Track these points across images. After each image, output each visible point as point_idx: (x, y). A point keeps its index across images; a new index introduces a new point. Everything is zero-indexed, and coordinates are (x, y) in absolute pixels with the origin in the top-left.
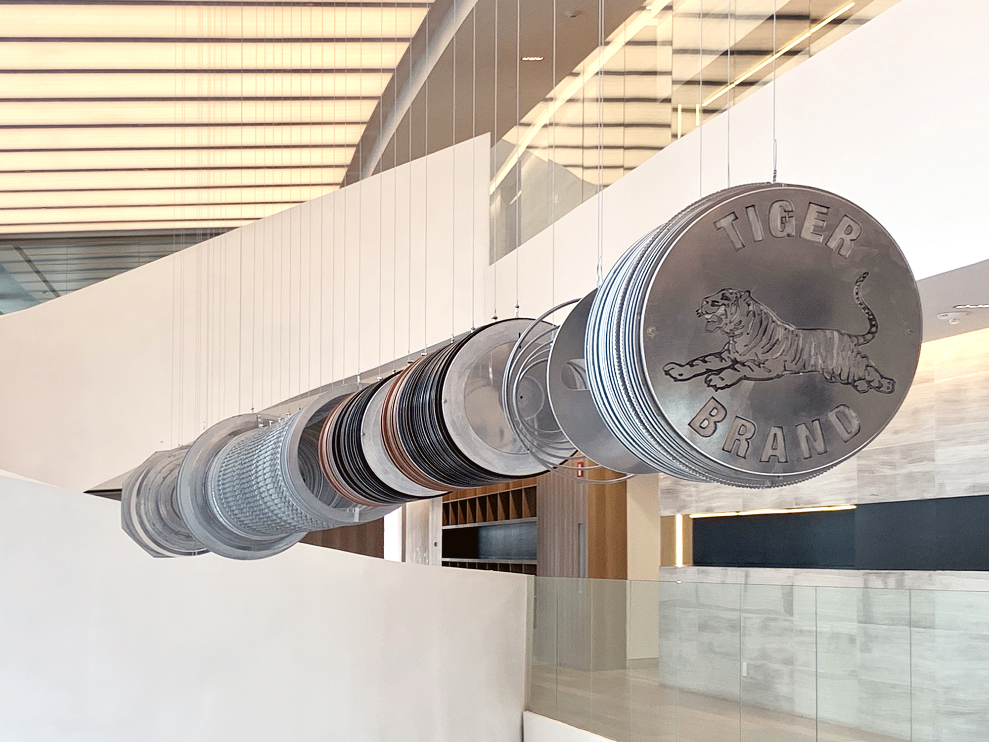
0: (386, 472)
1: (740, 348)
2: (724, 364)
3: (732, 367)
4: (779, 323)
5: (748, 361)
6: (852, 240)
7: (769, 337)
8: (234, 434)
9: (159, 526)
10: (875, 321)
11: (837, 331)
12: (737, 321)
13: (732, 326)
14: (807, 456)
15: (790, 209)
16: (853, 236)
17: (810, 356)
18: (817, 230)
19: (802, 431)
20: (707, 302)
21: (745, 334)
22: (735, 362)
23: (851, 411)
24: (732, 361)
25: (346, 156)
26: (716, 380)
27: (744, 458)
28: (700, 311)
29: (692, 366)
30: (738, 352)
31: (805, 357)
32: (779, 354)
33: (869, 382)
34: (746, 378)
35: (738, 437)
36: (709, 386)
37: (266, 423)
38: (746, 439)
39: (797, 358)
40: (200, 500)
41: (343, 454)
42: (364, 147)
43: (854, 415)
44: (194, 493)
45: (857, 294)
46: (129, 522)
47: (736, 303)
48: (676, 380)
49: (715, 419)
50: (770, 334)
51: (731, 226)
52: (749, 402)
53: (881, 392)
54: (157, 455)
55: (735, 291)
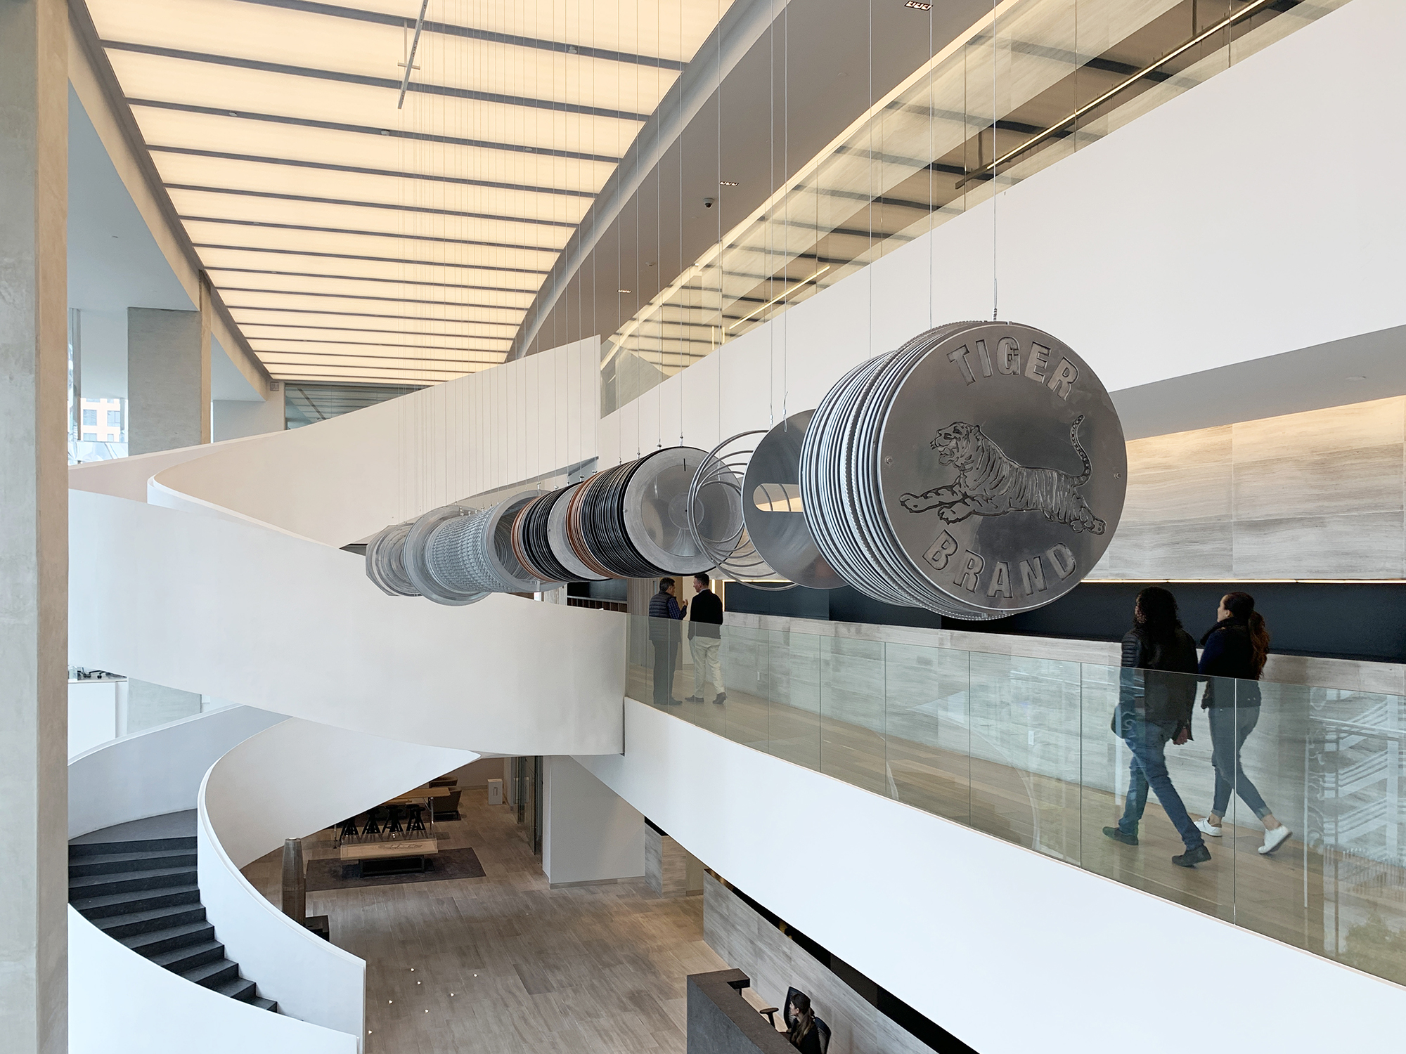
0: (566, 560)
1: (970, 482)
2: (956, 498)
3: (963, 501)
4: (1005, 460)
5: (977, 495)
6: (1069, 383)
7: (996, 473)
8: (443, 519)
9: (391, 575)
10: (1089, 463)
11: (1056, 471)
12: (967, 455)
13: (962, 460)
14: (1029, 593)
15: (1016, 348)
16: (1070, 379)
17: (1032, 494)
18: (1041, 370)
19: (1024, 568)
20: (941, 435)
21: (974, 469)
22: (965, 496)
23: (1068, 550)
24: (963, 495)
25: (507, 345)
26: (948, 514)
27: (973, 591)
28: (933, 443)
29: (926, 498)
30: (968, 487)
31: (1028, 495)
32: (1005, 491)
33: (1083, 523)
34: (975, 512)
35: (966, 570)
36: (941, 518)
37: (466, 514)
38: (975, 574)
39: (1021, 496)
40: (420, 564)
41: (532, 542)
42: (518, 341)
43: (1070, 553)
44: (415, 557)
45: (1073, 435)
46: (371, 572)
47: (967, 437)
48: (911, 511)
49: (945, 552)
50: (997, 471)
51: (963, 359)
52: (977, 536)
53: (1092, 532)
54: (389, 528)
55: (966, 425)
